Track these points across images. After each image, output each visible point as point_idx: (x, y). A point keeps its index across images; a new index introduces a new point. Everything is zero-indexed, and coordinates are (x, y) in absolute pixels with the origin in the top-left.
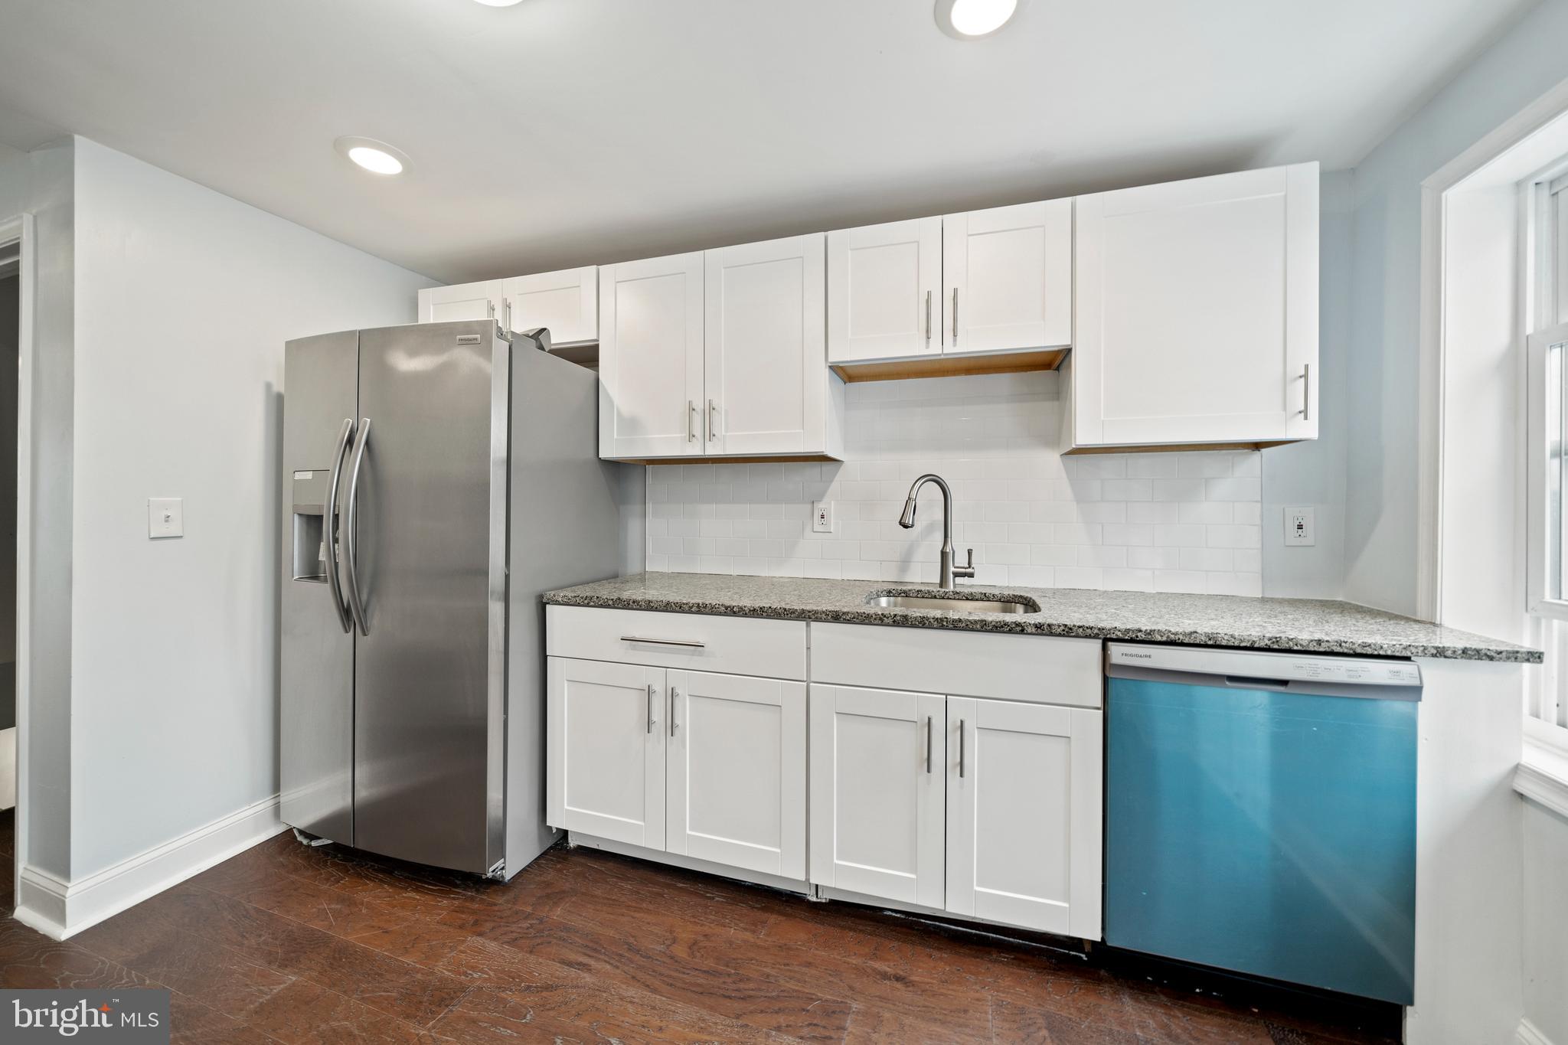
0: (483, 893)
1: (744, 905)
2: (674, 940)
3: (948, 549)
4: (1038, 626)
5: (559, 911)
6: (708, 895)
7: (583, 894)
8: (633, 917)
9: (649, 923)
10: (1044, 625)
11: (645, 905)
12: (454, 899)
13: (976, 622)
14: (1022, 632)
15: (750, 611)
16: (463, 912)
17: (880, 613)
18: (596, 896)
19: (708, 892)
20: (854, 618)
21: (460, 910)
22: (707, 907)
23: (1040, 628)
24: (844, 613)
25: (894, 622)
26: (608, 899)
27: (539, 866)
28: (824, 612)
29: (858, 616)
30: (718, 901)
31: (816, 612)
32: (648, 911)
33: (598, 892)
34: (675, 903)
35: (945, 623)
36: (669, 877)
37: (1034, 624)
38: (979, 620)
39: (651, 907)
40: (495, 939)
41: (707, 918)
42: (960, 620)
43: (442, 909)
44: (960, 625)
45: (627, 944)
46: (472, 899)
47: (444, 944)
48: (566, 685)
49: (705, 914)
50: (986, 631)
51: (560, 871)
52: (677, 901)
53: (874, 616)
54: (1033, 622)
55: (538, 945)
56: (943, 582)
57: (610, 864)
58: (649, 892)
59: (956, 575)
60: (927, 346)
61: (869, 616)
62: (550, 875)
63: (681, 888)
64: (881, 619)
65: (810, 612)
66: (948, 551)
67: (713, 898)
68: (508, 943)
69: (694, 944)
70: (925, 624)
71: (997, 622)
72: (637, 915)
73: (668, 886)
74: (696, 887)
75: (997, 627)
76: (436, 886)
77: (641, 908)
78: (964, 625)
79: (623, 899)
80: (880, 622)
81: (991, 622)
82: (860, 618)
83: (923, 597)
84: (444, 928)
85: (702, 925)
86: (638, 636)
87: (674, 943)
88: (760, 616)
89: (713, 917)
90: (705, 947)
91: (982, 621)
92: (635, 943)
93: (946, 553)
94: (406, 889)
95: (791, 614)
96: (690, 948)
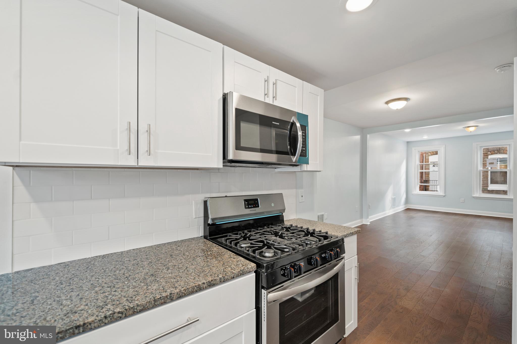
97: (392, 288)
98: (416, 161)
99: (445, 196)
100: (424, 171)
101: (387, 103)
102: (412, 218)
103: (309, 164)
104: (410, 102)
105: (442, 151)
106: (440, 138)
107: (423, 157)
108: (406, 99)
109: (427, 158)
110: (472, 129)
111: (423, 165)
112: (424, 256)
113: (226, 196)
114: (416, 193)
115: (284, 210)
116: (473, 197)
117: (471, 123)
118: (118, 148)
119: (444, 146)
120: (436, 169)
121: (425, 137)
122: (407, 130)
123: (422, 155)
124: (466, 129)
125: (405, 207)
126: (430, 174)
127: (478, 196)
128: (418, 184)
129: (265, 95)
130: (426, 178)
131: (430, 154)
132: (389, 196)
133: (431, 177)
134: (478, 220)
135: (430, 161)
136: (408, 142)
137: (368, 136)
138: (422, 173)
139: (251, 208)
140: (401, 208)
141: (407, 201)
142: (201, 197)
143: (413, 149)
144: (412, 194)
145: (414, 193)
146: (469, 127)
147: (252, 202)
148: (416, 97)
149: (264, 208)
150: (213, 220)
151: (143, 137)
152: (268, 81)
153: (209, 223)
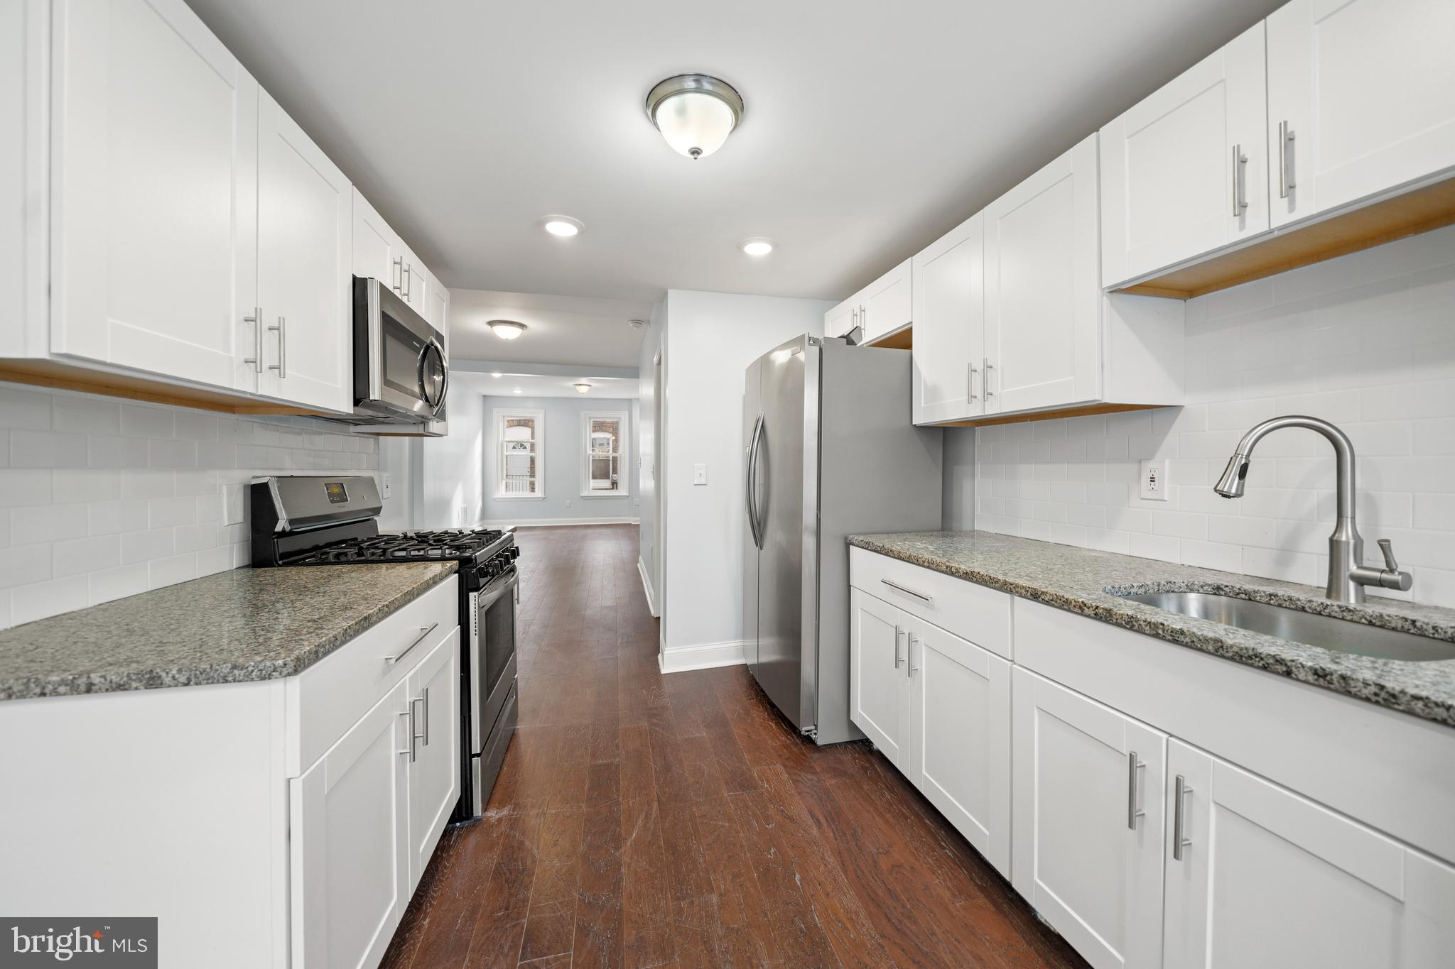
0: (804, 745)
1: (966, 873)
2: (887, 853)
3: (1346, 535)
4: (1320, 672)
5: (833, 782)
6: (943, 843)
7: (856, 782)
8: (873, 817)
9: (880, 829)
10: (1331, 674)
11: (888, 816)
12: (789, 739)
13: (1207, 640)
14: (1288, 674)
15: (964, 573)
16: (787, 749)
17: (1080, 600)
18: (861, 788)
19: (944, 842)
20: (1052, 600)
21: (786, 747)
22: (933, 850)
23: (1324, 676)
24: (1043, 593)
25: (1096, 614)
26: (868, 795)
27: (845, 748)
28: (1023, 587)
29: (1057, 598)
30: (946, 853)
31: (1017, 586)
32: (887, 822)
33: (865, 787)
34: (911, 830)
35: (1160, 632)
36: (922, 810)
37: (1311, 668)
38: (1211, 639)
39: (892, 821)
40: (789, 774)
41: (925, 858)
42: (1182, 632)
43: (780, 740)
44: (1181, 638)
45: (856, 832)
46: (796, 745)
47: (766, 759)
48: (860, 612)
49: (927, 854)
50: (1223, 657)
51: (855, 758)
52: (914, 830)
53: (1073, 603)
54: (1310, 664)
55: (807, 792)
56: (1333, 588)
57: (889, 774)
58: (900, 810)
59: (1361, 582)
60: (1242, 226)
61: (1067, 602)
62: (847, 757)
63: (926, 824)
64: (1081, 608)
65: (1011, 584)
66: (1344, 538)
67: (945, 848)
68: (793, 780)
69: (898, 866)
70: (1133, 626)
71: (1241, 649)
72: (877, 819)
73: (917, 815)
74: (939, 831)
75: (1241, 656)
76: (786, 726)
77: (884, 816)
78: (1187, 640)
79: (878, 802)
80: (1080, 611)
81: (1232, 646)
82: (1059, 601)
83: (1280, 606)
84: (772, 751)
85: (916, 859)
86: (897, 582)
87: (885, 854)
88: (971, 580)
89: (930, 861)
90: (904, 875)
91: (1217, 641)
92: (860, 834)
93: (1338, 542)
94: (773, 720)
95: (995, 583)
96: (893, 866)
98: (499, 435)
99: (544, 498)
101: (491, 323)
104: (526, 331)
105: (539, 420)
106: (534, 396)
108: (522, 326)
110: (583, 390)
113: (292, 476)
114: (499, 497)
116: (582, 497)
117: (584, 380)
118: (233, 355)
119: (545, 412)
121: (518, 392)
122: (497, 375)
124: (578, 388)
125: (481, 526)
127: (587, 495)
128: (502, 479)
129: (395, 289)
132: (457, 504)
134: (589, 531)
136: (485, 397)
139: (335, 502)
140: (474, 526)
141: (486, 512)
142: (242, 476)
143: (495, 410)
144: (494, 499)
145: (495, 497)
146: (580, 385)
147: (338, 491)
148: (537, 326)
149: (356, 503)
150: (291, 522)
151: (270, 340)
152: (400, 263)
153: (276, 530)
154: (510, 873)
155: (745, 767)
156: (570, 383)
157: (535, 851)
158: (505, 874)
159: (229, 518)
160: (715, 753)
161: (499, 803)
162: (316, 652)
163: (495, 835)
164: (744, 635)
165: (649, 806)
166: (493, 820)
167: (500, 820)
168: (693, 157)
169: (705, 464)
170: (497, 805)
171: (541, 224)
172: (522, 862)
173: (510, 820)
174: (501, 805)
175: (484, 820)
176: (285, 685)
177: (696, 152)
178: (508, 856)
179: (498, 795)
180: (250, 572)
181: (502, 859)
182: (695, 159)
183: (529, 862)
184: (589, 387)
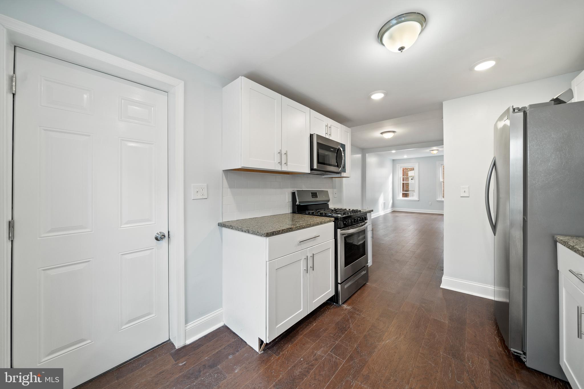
21: (500, 354)
43: (496, 349)
46: (509, 358)
47: (479, 352)
68: (492, 372)
94: (499, 337)
97: (387, 252)
98: (400, 174)
99: (419, 200)
100: (405, 182)
101: (382, 133)
102: (397, 216)
103: (345, 172)
104: (396, 134)
105: (416, 167)
106: (415, 157)
107: (404, 172)
108: (394, 132)
109: (407, 172)
110: (435, 152)
111: (404, 178)
112: (405, 237)
113: (302, 190)
114: (400, 199)
115: (329, 201)
116: (437, 201)
117: (435, 148)
118: (276, 162)
119: (418, 164)
120: (413, 181)
121: (405, 157)
122: (394, 151)
123: (403, 170)
124: (432, 152)
125: (392, 210)
126: (409, 186)
127: (440, 200)
128: (400, 192)
129: (326, 134)
130: (407, 189)
131: (409, 170)
132: (381, 201)
133: (410, 188)
135: (409, 175)
136: (393, 160)
137: (367, 155)
138: (403, 184)
139: (314, 198)
140: (389, 210)
141: (393, 205)
142: (291, 190)
143: (397, 165)
144: (397, 200)
145: (398, 199)
146: (433, 150)
147: (314, 194)
148: (400, 131)
149: (320, 198)
150: (299, 202)
151: (284, 157)
152: (327, 126)
153: (297, 204)
154: (341, 326)
155: (461, 348)
156: (428, 150)
157: (351, 325)
158: (339, 325)
159: (288, 201)
160: (447, 333)
161: (349, 304)
162: (273, 233)
163: (342, 313)
164: (500, 285)
165: (400, 335)
166: (344, 308)
167: (346, 309)
168: (400, 51)
169: (468, 186)
170: (348, 304)
171: (369, 98)
172: (346, 325)
173: (349, 311)
174: (349, 305)
175: (342, 307)
176: (266, 239)
177: (401, 49)
178: (343, 321)
179: (350, 301)
180: (292, 214)
181: (341, 321)
182: (402, 52)
183: (347, 326)
184: (437, 151)
